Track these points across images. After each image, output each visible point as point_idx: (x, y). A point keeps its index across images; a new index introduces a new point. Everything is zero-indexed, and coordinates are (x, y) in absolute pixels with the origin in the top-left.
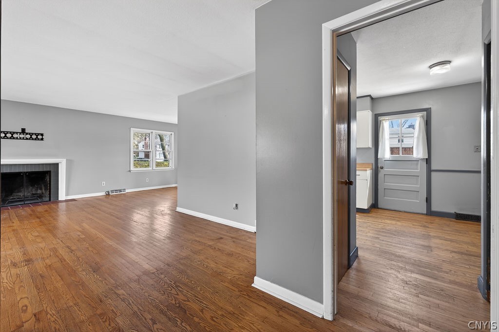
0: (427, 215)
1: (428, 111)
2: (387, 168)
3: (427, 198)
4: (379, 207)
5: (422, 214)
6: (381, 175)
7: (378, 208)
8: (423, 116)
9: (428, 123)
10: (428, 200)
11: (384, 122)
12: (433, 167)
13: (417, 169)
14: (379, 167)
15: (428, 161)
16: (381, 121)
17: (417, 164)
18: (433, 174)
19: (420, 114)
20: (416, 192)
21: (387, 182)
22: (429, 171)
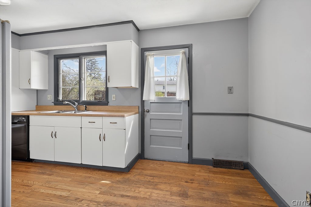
0: (189, 163)
1: (189, 47)
2: (153, 112)
3: (189, 144)
4: (145, 157)
5: (185, 163)
6: (147, 120)
7: (145, 159)
8: (185, 53)
9: (189, 61)
10: (190, 147)
11: (149, 57)
12: (195, 110)
13: (180, 112)
14: (145, 110)
15: (190, 103)
16: (146, 56)
17: (180, 107)
18: (195, 117)
19: (183, 50)
20: (179, 138)
21: (153, 128)
22: (191, 114)
